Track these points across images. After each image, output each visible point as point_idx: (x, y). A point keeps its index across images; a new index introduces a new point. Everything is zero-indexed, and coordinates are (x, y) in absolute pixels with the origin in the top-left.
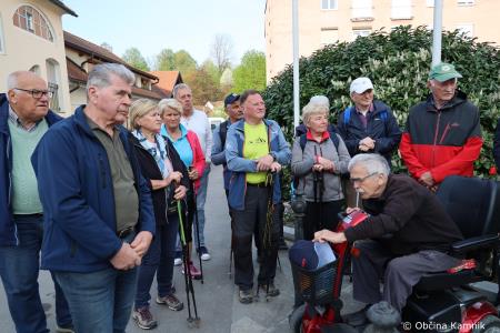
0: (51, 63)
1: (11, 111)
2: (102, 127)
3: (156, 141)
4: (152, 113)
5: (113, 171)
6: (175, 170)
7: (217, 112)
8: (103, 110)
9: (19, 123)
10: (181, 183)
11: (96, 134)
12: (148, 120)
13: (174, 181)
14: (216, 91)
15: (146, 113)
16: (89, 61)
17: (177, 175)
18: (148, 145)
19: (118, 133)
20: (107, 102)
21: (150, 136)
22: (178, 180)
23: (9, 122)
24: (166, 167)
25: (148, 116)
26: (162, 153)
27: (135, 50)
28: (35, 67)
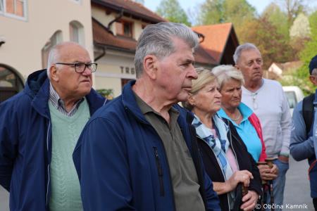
0: (75, 26)
1: (52, 90)
2: (157, 110)
3: (214, 127)
4: (209, 87)
5: (173, 171)
6: (241, 168)
7: (287, 78)
8: (163, 87)
9: (60, 104)
10: (250, 188)
11: (149, 120)
12: (204, 97)
13: (240, 184)
14: (285, 48)
15: (203, 87)
16: (117, 20)
17: (245, 176)
18: (204, 131)
19: (176, 117)
20: (169, 76)
21: (206, 119)
22: (247, 182)
23: (50, 103)
24: (229, 164)
25: (203, 93)
26: (223, 143)
28: (58, 32)
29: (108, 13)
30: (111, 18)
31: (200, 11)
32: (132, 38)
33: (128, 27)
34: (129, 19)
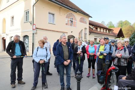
0: (86, 29)
16: (94, 27)
27: (111, 22)
28: (82, 30)
29: (93, 26)
30: (93, 27)
31: (117, 24)
32: (97, 31)
33: (97, 29)
34: (97, 27)
